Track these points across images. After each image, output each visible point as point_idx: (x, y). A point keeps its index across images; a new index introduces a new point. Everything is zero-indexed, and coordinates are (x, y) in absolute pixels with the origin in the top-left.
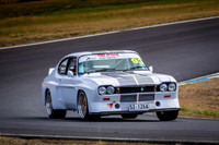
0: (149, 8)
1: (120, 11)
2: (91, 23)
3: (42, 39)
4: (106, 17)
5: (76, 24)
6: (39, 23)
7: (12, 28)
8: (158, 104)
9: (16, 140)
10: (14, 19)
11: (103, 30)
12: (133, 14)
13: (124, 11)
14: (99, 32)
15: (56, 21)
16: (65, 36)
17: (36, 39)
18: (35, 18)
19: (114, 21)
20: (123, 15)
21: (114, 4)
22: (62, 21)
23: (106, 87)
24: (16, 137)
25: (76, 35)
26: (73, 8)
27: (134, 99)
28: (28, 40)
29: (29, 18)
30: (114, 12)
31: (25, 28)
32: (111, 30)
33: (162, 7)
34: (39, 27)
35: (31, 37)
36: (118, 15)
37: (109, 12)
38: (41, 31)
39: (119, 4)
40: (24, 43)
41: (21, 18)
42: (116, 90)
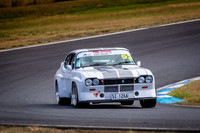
0: (174, 6)
1: (148, 9)
2: (122, 21)
3: (75, 36)
4: (135, 15)
5: (107, 22)
6: (73, 21)
7: (48, 27)
8: (137, 94)
9: (53, 130)
10: (50, 18)
11: (132, 27)
12: (160, 12)
13: (152, 9)
14: (128, 28)
15: (88, 19)
16: (97, 33)
17: (70, 36)
18: (68, 16)
19: (142, 18)
20: (151, 12)
21: (142, 3)
22: (94, 19)
23: (92, 79)
24: (51, 127)
25: (107, 31)
26: (104, 6)
27: (116, 90)
28: (62, 37)
29: (63, 16)
30: (143, 10)
31: (59, 26)
32: (140, 26)
33: (186, 5)
34: (73, 25)
35: (66, 34)
36: (145, 13)
37: (138, 10)
38: (75, 29)
39: (147, 3)
40: (58, 39)
41: (56, 17)
42: (100, 82)
